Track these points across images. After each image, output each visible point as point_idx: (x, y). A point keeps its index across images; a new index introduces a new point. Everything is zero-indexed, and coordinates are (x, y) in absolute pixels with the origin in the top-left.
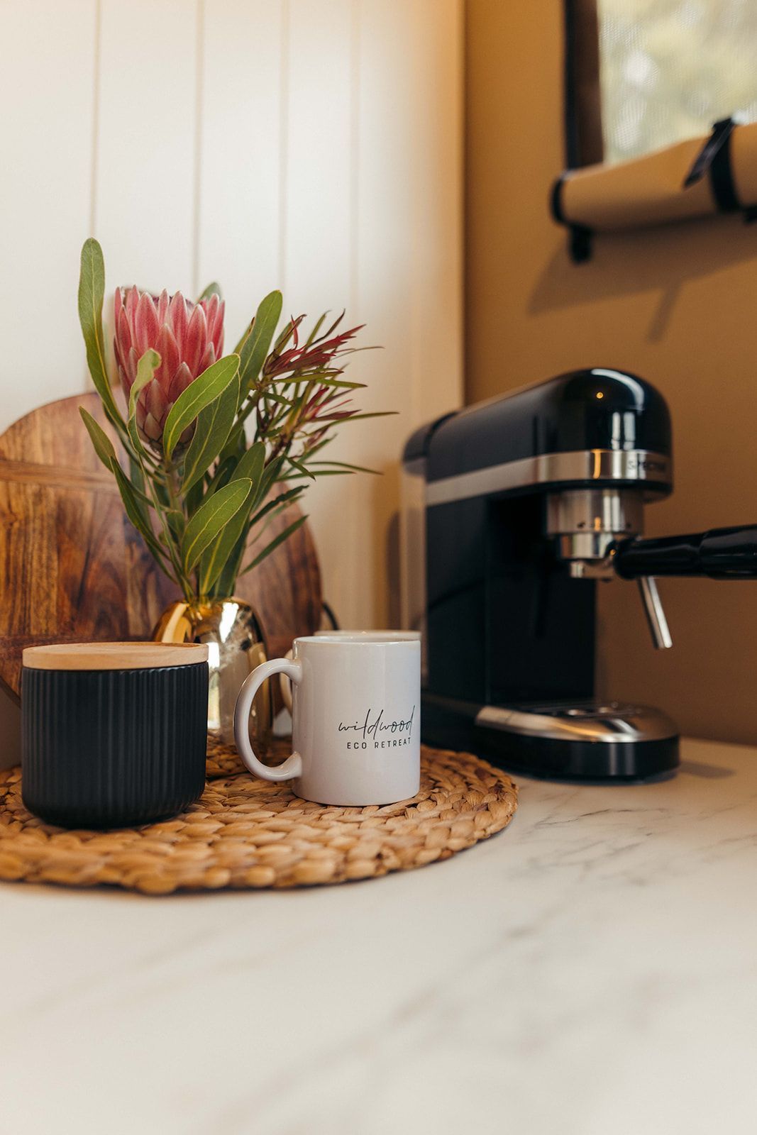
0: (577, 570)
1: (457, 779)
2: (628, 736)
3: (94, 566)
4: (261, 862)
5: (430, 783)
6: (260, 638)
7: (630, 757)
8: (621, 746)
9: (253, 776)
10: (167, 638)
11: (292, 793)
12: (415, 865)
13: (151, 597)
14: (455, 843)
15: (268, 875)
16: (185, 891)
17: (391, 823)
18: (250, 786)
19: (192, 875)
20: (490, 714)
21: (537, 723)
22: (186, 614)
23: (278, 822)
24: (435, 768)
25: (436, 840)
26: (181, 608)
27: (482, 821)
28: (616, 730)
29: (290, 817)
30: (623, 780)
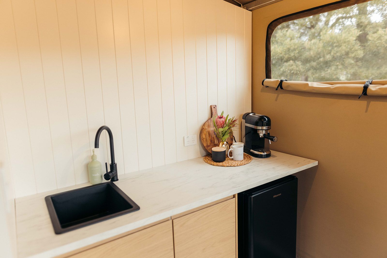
0: (260, 137)
1: (247, 158)
2: (265, 154)
3: (212, 137)
4: (232, 165)
5: (244, 158)
6: (228, 144)
7: (265, 155)
8: (264, 155)
9: (228, 157)
10: (220, 146)
11: (232, 159)
12: (242, 165)
13: (217, 140)
14: (245, 164)
15: (232, 166)
16: (227, 166)
17: (241, 162)
18: (229, 158)
19: (228, 166)
20: (251, 150)
21: (256, 152)
22: (222, 143)
23: (232, 162)
24: (245, 156)
25: (244, 163)
26: (221, 143)
27: (248, 162)
28: (264, 153)
29: (233, 161)
30: (264, 158)
